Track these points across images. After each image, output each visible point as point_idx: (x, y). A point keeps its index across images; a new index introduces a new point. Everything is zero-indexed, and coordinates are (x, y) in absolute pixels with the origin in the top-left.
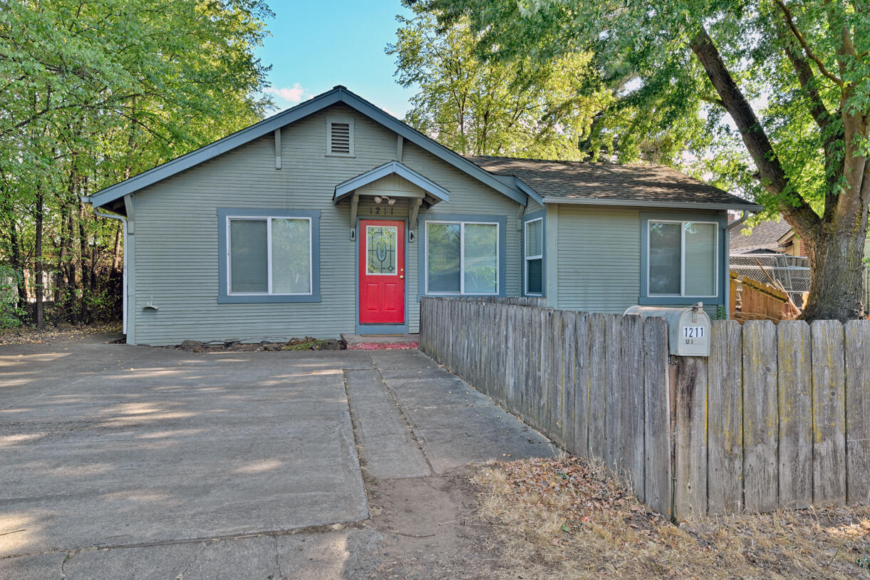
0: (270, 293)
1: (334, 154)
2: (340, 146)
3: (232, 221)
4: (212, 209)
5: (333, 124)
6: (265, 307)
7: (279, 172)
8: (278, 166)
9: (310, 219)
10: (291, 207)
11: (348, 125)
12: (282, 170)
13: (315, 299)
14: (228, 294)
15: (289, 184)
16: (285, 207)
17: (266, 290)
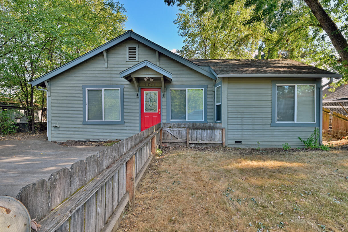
0: (103, 120)
1: (130, 61)
2: (132, 57)
3: (88, 91)
4: (80, 86)
5: (129, 48)
6: (101, 126)
7: (107, 69)
8: (106, 67)
9: (120, 89)
10: (112, 84)
11: (135, 48)
12: (108, 68)
13: (122, 123)
14: (87, 121)
15: (111, 74)
16: (109, 84)
17: (102, 119)
